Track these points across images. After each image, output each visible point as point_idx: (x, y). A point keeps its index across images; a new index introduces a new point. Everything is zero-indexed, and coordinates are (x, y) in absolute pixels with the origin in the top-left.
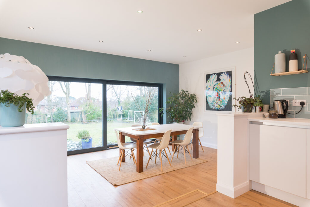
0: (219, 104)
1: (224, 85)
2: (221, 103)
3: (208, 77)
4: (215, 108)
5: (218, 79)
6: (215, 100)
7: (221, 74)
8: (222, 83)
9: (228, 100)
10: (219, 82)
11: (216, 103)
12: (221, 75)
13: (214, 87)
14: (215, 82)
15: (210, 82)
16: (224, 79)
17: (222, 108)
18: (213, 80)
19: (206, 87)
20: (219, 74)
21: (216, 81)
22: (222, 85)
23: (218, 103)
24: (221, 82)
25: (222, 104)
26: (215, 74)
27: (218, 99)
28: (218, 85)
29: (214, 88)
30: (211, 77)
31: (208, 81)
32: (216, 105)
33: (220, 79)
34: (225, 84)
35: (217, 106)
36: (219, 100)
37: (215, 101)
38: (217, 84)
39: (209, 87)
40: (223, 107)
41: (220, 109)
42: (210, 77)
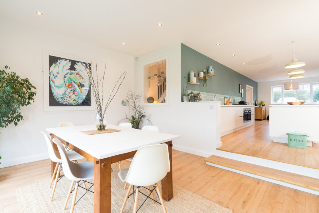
0: (74, 98)
1: (81, 76)
2: (77, 97)
3: (53, 60)
4: (67, 103)
5: (72, 68)
6: (67, 92)
7: (77, 63)
8: (78, 74)
9: (86, 94)
10: (73, 71)
11: (69, 97)
12: (77, 65)
13: (66, 76)
14: (66, 70)
15: (57, 67)
16: (80, 70)
17: (78, 102)
18: (64, 66)
19: (50, 74)
20: (73, 63)
21: (69, 69)
22: (78, 76)
23: (72, 97)
24: (76, 72)
25: (78, 99)
26: (66, 60)
27: (72, 92)
28: (73, 75)
29: (64, 77)
30: (59, 61)
31: (54, 65)
32: (68, 99)
33: (76, 69)
34: (83, 76)
35: (71, 100)
36: (74, 93)
37: (68, 94)
38: (71, 74)
39: (56, 74)
40: (80, 102)
41: (76, 104)
42: (57, 61)
